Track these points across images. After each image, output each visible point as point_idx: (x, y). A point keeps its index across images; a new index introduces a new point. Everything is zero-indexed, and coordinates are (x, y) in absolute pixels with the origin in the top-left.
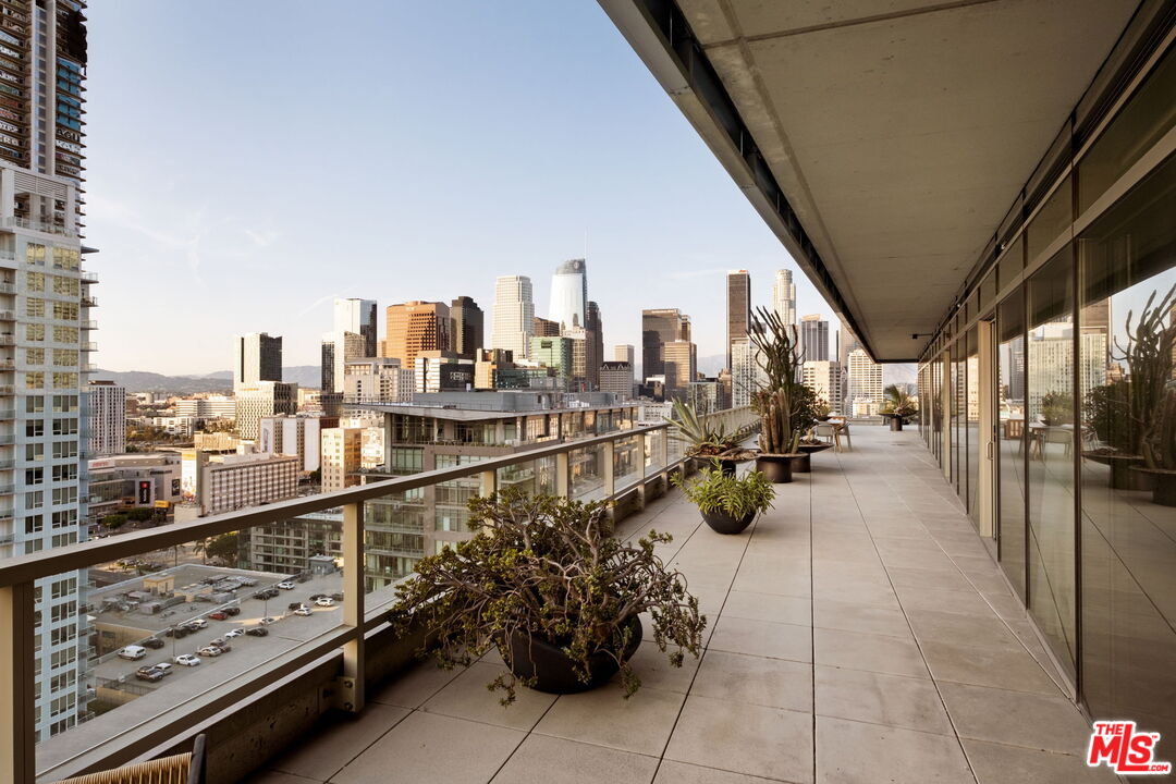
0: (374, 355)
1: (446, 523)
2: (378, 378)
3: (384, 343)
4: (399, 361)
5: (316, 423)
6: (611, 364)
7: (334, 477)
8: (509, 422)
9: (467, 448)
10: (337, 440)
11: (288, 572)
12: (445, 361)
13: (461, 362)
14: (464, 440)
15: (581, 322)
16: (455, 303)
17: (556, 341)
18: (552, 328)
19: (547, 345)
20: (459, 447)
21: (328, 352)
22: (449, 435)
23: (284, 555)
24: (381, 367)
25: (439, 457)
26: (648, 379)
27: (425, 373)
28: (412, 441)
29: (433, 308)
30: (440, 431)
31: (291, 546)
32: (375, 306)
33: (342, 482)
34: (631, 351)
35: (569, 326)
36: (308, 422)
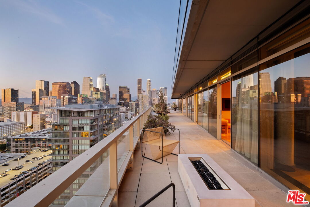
0: (48, 95)
1: (75, 135)
2: (50, 101)
3: (51, 92)
4: (56, 96)
5: (31, 113)
6: (112, 98)
7: (37, 127)
8: (92, 111)
9: (80, 117)
10: (38, 117)
11: (24, 152)
12: (70, 97)
13: (74, 97)
14: (80, 116)
15: (104, 89)
16: (72, 83)
17: (99, 93)
18: (98, 90)
19: (96, 94)
20: (79, 117)
21: (34, 94)
22: (76, 114)
23: (23, 148)
24: (51, 98)
25: (73, 120)
26: (120, 102)
27: (64, 100)
28: (65, 116)
29: (66, 84)
30: (73, 114)
31: (25, 146)
32: (48, 82)
33: (40, 128)
34: (116, 95)
35: (102, 89)
36: (28, 113)
